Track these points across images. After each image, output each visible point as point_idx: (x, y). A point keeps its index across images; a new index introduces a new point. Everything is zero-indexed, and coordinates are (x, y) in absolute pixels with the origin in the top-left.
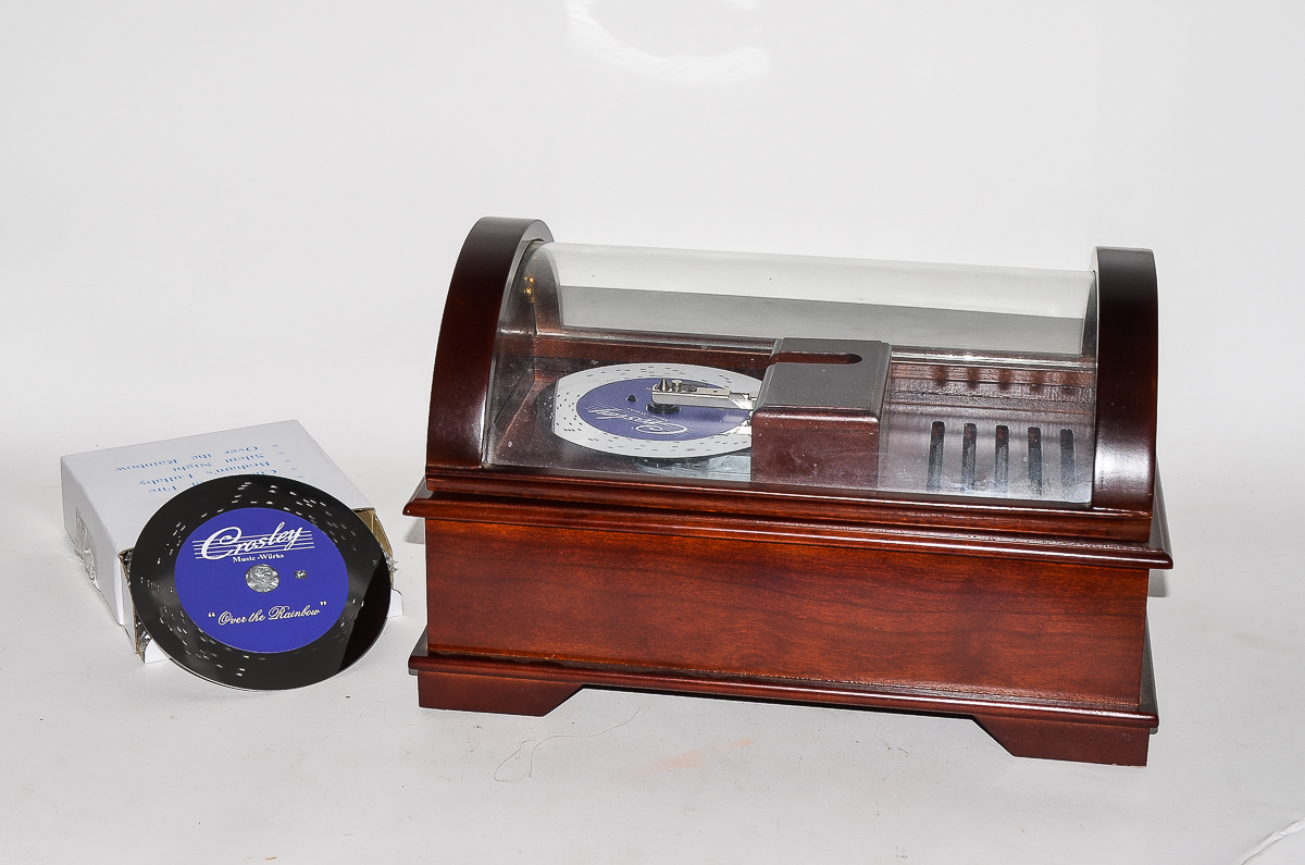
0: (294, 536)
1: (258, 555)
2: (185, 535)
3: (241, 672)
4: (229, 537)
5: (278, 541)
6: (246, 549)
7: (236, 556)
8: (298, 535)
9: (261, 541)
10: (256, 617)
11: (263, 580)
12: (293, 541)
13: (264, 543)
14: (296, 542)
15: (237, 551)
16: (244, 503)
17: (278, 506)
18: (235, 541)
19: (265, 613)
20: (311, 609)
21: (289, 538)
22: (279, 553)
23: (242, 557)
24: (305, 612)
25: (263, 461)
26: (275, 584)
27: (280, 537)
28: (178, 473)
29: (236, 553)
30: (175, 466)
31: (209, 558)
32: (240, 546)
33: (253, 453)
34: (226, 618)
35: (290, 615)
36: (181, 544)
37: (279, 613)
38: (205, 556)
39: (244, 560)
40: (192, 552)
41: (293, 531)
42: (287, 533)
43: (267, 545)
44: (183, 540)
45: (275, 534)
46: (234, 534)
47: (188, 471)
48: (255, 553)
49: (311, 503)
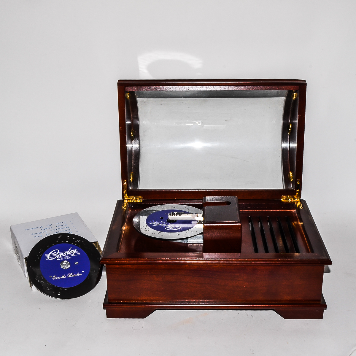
0: (74, 251)
1: (64, 258)
2: (43, 253)
3: (59, 294)
4: (55, 253)
5: (70, 253)
6: (60, 256)
7: (58, 258)
8: (75, 251)
9: (65, 253)
10: (63, 277)
11: (65, 265)
12: (74, 253)
13: (66, 254)
14: (75, 253)
15: (58, 257)
16: (60, 242)
17: (69, 243)
18: (57, 254)
19: (66, 276)
20: (79, 274)
21: (73, 252)
22: (70, 257)
23: (59, 258)
24: (78, 275)
25: (67, 226)
26: (69, 266)
27: (70, 252)
28: (43, 231)
29: (57, 258)
30: (42, 228)
31: (50, 259)
32: (58, 255)
33: (64, 224)
34: (55, 277)
35: (73, 276)
36: (42, 255)
37: (70, 275)
38: (49, 259)
39: (60, 259)
40: (45, 258)
41: (74, 250)
42: (72, 251)
43: (66, 255)
44: (42, 254)
45: (69, 251)
46: (57, 251)
47: (46, 230)
48: (63, 257)
49: (79, 241)
